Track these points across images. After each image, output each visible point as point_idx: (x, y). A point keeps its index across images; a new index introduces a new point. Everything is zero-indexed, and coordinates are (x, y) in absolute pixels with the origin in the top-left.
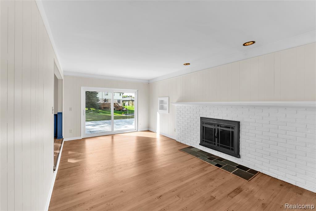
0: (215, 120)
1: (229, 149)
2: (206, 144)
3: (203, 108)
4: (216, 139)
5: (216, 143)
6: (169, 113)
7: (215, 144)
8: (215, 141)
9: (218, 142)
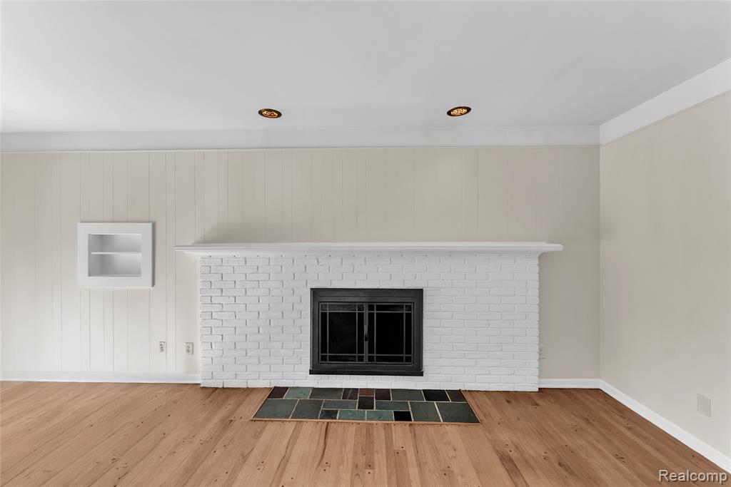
0: (361, 294)
1: (400, 359)
2: (335, 364)
3: (318, 261)
4: (366, 344)
5: (366, 354)
6: (153, 284)
7: (361, 359)
8: (361, 351)
9: (371, 351)
